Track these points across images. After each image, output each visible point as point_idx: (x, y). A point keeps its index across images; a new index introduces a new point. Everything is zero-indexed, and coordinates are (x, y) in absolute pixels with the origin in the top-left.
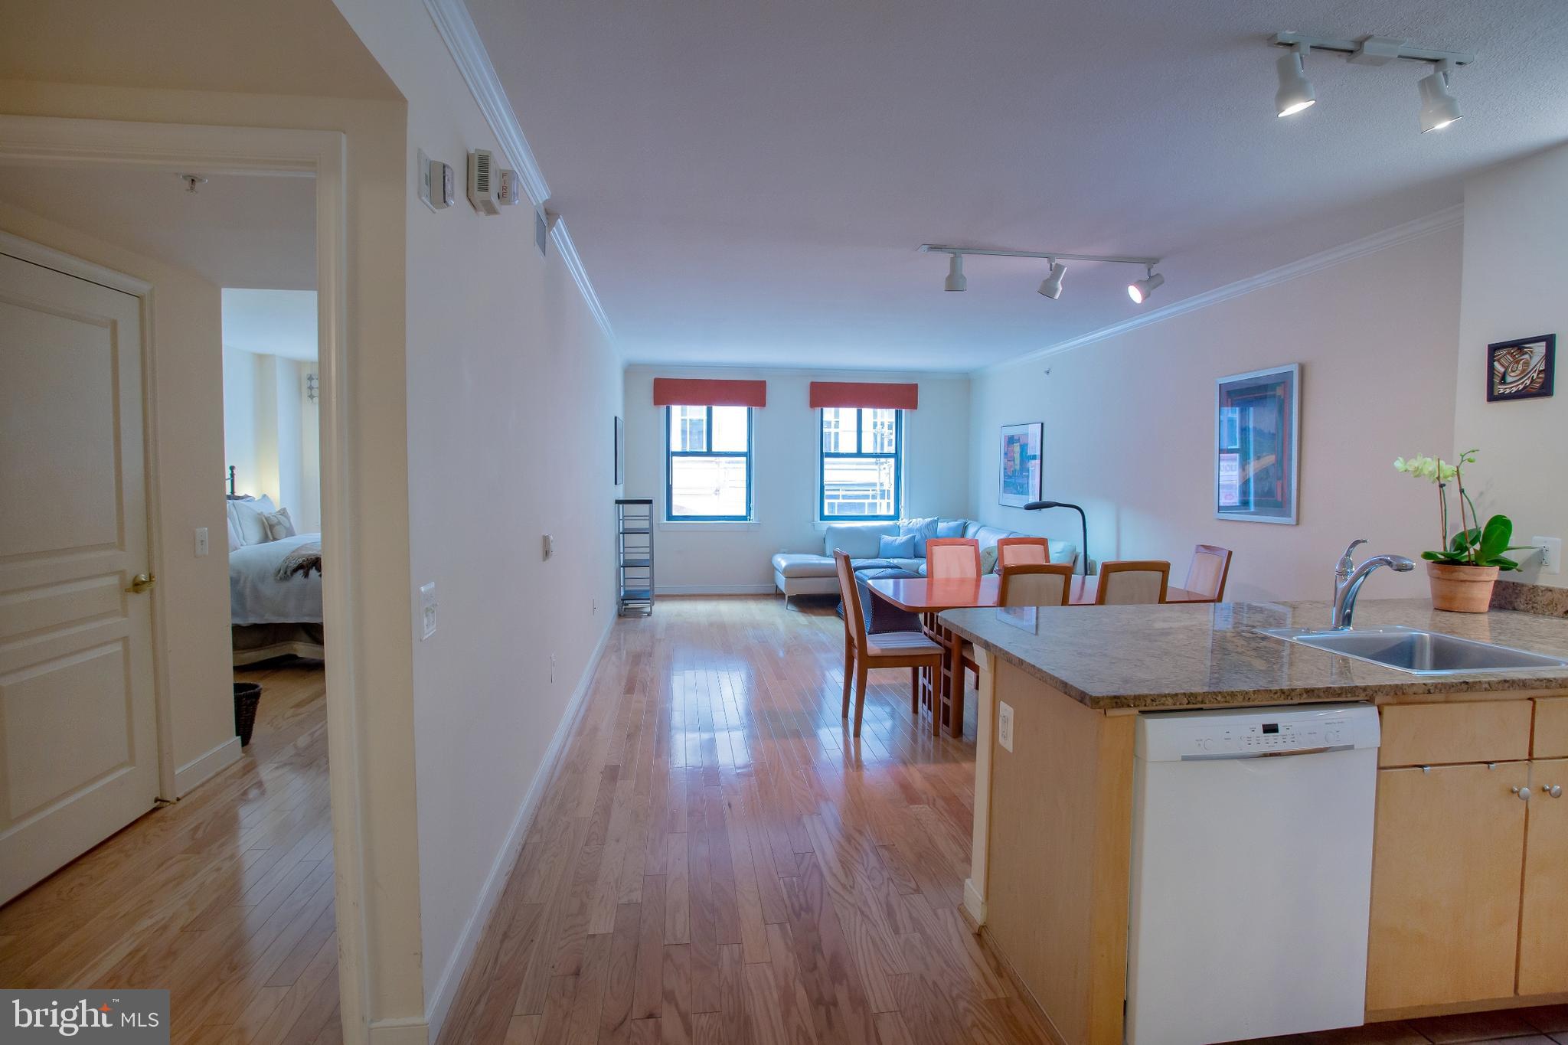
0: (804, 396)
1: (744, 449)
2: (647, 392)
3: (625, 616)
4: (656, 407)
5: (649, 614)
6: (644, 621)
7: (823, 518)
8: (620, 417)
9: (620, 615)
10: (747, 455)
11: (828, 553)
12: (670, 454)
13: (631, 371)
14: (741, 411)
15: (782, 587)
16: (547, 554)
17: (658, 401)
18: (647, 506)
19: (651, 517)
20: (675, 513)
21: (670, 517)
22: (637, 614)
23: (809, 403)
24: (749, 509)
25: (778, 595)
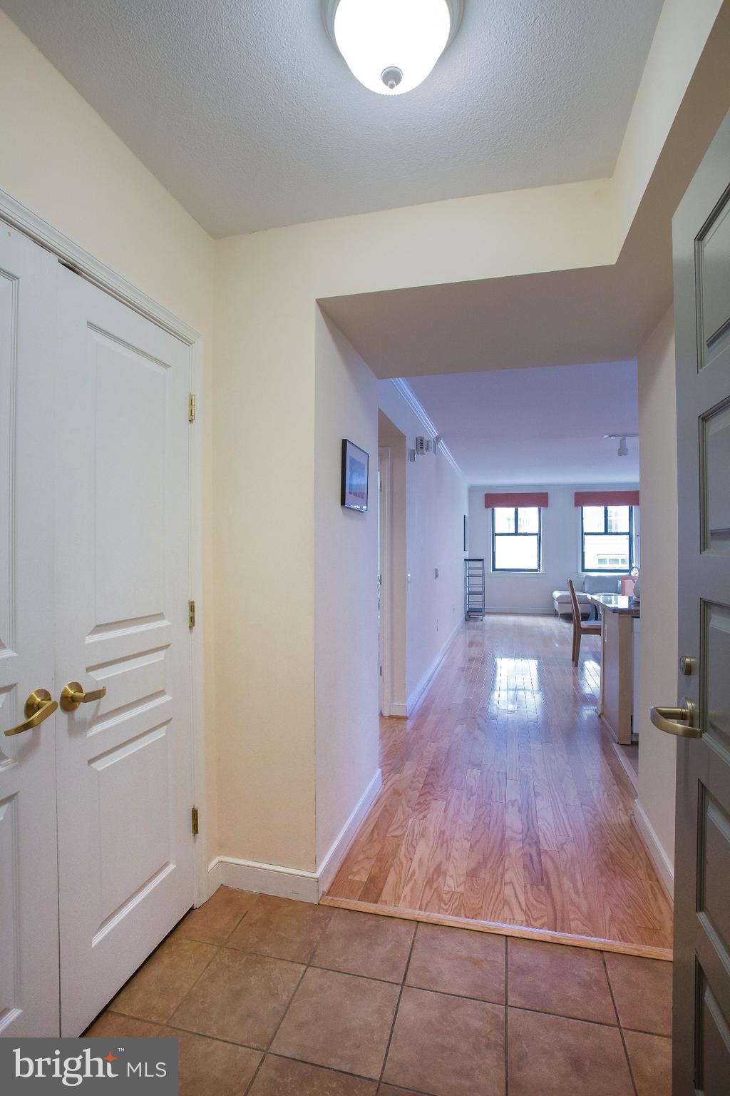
0: (571, 500)
1: (537, 531)
2: (481, 501)
3: (469, 620)
4: (486, 509)
5: (482, 620)
6: (479, 623)
7: (584, 570)
8: (467, 515)
9: (466, 620)
10: (539, 535)
11: (586, 590)
12: (494, 535)
13: (472, 490)
14: (534, 510)
15: (557, 608)
16: (437, 576)
17: (487, 506)
18: (481, 562)
19: (483, 568)
20: (497, 567)
21: (494, 569)
22: (476, 619)
23: (573, 504)
24: (539, 565)
25: (555, 614)
